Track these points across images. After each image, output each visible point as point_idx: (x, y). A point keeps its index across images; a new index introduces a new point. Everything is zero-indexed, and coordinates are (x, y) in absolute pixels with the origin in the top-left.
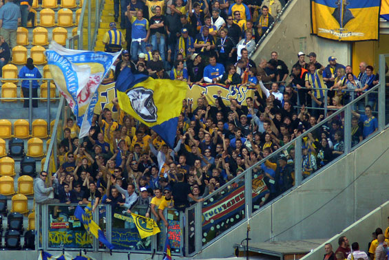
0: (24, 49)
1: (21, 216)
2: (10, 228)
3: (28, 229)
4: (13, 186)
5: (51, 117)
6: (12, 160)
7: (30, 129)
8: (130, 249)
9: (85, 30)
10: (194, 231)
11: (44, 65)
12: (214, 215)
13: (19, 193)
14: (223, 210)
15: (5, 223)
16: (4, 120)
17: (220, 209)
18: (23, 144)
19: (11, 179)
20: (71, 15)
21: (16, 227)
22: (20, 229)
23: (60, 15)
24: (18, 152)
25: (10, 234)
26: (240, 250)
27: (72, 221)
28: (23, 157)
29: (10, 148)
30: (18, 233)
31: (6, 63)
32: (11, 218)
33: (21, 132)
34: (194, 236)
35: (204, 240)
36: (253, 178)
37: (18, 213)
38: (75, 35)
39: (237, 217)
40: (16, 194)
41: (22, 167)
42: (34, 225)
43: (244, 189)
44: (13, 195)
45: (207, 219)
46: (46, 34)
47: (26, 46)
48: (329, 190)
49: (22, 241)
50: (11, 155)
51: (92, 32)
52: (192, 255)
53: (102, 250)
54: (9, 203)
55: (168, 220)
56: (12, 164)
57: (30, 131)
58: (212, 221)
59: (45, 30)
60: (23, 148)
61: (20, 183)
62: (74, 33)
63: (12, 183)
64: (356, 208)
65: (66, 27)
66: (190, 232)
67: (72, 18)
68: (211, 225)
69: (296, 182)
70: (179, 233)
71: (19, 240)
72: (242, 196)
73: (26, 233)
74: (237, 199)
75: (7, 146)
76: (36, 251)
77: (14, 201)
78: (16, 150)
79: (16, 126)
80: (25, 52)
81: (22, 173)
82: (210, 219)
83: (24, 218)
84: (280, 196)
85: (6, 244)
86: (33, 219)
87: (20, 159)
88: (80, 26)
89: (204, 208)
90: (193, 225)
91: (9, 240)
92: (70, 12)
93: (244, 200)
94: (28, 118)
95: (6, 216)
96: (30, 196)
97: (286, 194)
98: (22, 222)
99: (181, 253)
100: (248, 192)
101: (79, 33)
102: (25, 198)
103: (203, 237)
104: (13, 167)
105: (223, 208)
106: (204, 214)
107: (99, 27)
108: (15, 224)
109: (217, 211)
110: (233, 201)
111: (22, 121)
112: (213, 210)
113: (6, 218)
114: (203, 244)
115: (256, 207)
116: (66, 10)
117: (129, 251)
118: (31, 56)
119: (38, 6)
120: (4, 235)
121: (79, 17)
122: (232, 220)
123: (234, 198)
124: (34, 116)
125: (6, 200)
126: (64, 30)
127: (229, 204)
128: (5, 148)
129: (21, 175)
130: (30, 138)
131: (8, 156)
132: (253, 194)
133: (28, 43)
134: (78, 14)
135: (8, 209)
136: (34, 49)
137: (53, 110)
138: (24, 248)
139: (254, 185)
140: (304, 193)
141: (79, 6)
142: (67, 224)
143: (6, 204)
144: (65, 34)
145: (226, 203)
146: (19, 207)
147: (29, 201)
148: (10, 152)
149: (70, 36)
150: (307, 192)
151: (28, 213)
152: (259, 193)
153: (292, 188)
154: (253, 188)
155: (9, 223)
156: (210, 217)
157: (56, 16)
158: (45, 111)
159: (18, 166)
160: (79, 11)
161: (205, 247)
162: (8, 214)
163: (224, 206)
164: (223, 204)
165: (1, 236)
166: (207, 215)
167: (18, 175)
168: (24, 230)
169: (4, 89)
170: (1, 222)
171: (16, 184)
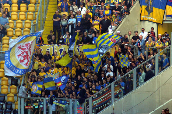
0: (12, 30)
1: (11, 103)
2: (6, 108)
3: (15, 109)
4: (8, 90)
9: (39, 21)
10: (89, 110)
12: (98, 102)
13: (11, 93)
14: (102, 100)
15: (4, 106)
16: (3, 61)
19: (7, 87)
20: (33, 15)
21: (9, 108)
22: (11, 109)
23: (28, 15)
25: (7, 111)
27: (34, 105)
30: (10, 111)
32: (7, 104)
34: (89, 112)
36: (115, 86)
38: (35, 24)
39: (108, 103)
40: (9, 93)
41: (11, 82)
42: (18, 107)
43: (111, 91)
44: (8, 94)
45: (95, 104)
46: (22, 23)
47: (13, 28)
48: (149, 92)
51: (42, 22)
54: (6, 98)
55: (77, 105)
56: (7, 80)
58: (97, 105)
59: (21, 21)
61: (11, 89)
62: (34, 23)
64: (160, 99)
65: (31, 20)
66: (87, 110)
67: (33, 16)
68: (96, 107)
69: (134, 88)
70: (82, 111)
72: (110, 94)
73: (14, 111)
74: (108, 95)
77: (8, 97)
80: (13, 31)
81: (12, 84)
82: (96, 105)
83: (13, 104)
84: (127, 94)
86: (17, 104)
87: (11, 78)
88: (37, 20)
89: (93, 100)
90: (88, 107)
92: (32, 13)
93: (111, 96)
95: (4, 103)
96: (16, 94)
97: (130, 94)
98: (12, 106)
100: (113, 92)
101: (37, 22)
102: (13, 95)
103: (93, 112)
104: (8, 82)
105: (101, 100)
106: (93, 102)
107: (45, 20)
108: (9, 107)
110: (106, 97)
112: (97, 100)
113: (5, 104)
115: (116, 99)
116: (30, 13)
118: (15, 33)
119: (18, 11)
120: (4, 111)
121: (36, 16)
122: (106, 105)
123: (106, 95)
125: (5, 96)
126: (30, 22)
127: (104, 98)
128: (4, 73)
131: (5, 77)
132: (115, 94)
133: (14, 27)
134: (36, 14)
135: (6, 100)
136: (17, 30)
139: (115, 90)
140: (137, 93)
141: (36, 11)
142: (32, 107)
143: (5, 98)
144: (30, 23)
145: (103, 97)
146: (10, 99)
147: (15, 97)
149: (32, 24)
150: (139, 93)
151: (14, 102)
152: (117, 93)
153: (132, 91)
154: (115, 91)
155: (6, 106)
156: (96, 104)
157: (26, 15)
160: (37, 13)
162: (6, 102)
163: (102, 99)
164: (101, 98)
165: (2, 112)
166: (94, 103)
167: (10, 85)
168: (13, 109)
169: (4, 47)
170: (2, 106)
171: (9, 89)
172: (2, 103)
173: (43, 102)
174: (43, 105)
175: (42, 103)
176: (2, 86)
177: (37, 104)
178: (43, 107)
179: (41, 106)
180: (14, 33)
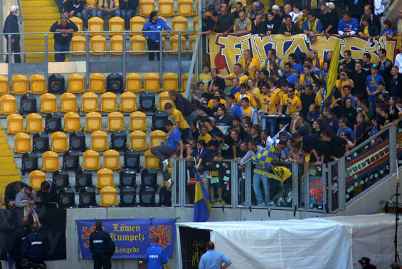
0: (152, 0)
1: (155, 172)
2: (143, 185)
3: (162, 185)
4: (145, 141)
5: (182, 70)
6: (143, 115)
7: (161, 83)
8: (270, 205)
10: (337, 187)
11: (172, 17)
12: (359, 170)
14: (367, 165)
15: (138, 179)
16: (134, 74)
17: (364, 164)
18: (154, 98)
19: (143, 134)
21: (151, 183)
22: (154, 185)
24: (149, 106)
25: (145, 190)
26: (389, 206)
27: (210, 177)
28: (154, 112)
29: (141, 102)
30: (152, 189)
31: (133, 15)
33: (152, 86)
34: (337, 192)
35: (348, 196)
36: (398, 132)
37: (152, 169)
39: (382, 172)
41: (153, 122)
43: (388, 143)
44: (145, 150)
45: (351, 174)
49: (157, 198)
50: (142, 109)
52: (335, 211)
53: (241, 206)
54: (142, 158)
55: (310, 175)
56: (143, 119)
57: (161, 85)
58: (356, 177)
60: (154, 102)
61: (152, 138)
63: (144, 138)
66: (333, 189)
68: (355, 180)
70: (321, 189)
71: (154, 197)
72: (387, 150)
73: (161, 190)
74: (382, 153)
75: (138, 100)
76: (172, 208)
77: (147, 157)
78: (147, 104)
79: (147, 80)
80: (153, 4)
81: (154, 128)
82: (354, 175)
83: (158, 174)
85: (141, 200)
87: (152, 114)
89: (348, 163)
90: (336, 181)
91: (144, 197)
93: (389, 155)
94: (159, 71)
95: (139, 172)
98: (156, 179)
99: (324, 210)
100: (393, 146)
103: (347, 193)
104: (145, 122)
105: (367, 163)
106: (348, 169)
108: (149, 180)
109: (361, 166)
110: (377, 156)
111: (152, 75)
112: (357, 165)
113: (140, 174)
114: (347, 200)
115: (400, 162)
117: (269, 208)
118: (159, 8)
120: (138, 191)
122: (376, 175)
123: (378, 152)
124: (164, 70)
125: (138, 156)
127: (373, 158)
128: (135, 102)
129: (153, 130)
130: (161, 92)
131: (139, 110)
132: (398, 149)
135: (141, 165)
136: (162, 1)
137: (185, 63)
138: (160, 205)
142: (205, 180)
143: (139, 160)
145: (370, 157)
146: (152, 163)
148: (141, 106)
154: (397, 142)
155: (142, 179)
156: (353, 173)
158: (175, 64)
159: (150, 120)
161: (348, 203)
162: (141, 171)
163: (368, 161)
164: (367, 158)
165: (135, 193)
166: (350, 171)
167: (150, 129)
168: (158, 186)
169: (132, 42)
170: (134, 179)
171: (148, 140)
172: (133, 173)
173: (230, 168)
174: (229, 176)
175: (228, 172)
176: (132, 131)
177: (216, 173)
178: (230, 181)
179: (226, 179)
180: (157, 9)
